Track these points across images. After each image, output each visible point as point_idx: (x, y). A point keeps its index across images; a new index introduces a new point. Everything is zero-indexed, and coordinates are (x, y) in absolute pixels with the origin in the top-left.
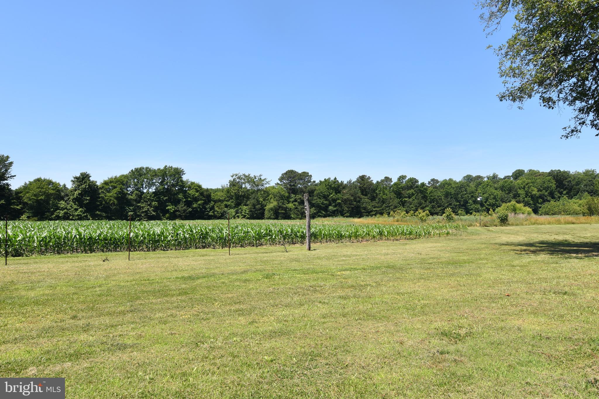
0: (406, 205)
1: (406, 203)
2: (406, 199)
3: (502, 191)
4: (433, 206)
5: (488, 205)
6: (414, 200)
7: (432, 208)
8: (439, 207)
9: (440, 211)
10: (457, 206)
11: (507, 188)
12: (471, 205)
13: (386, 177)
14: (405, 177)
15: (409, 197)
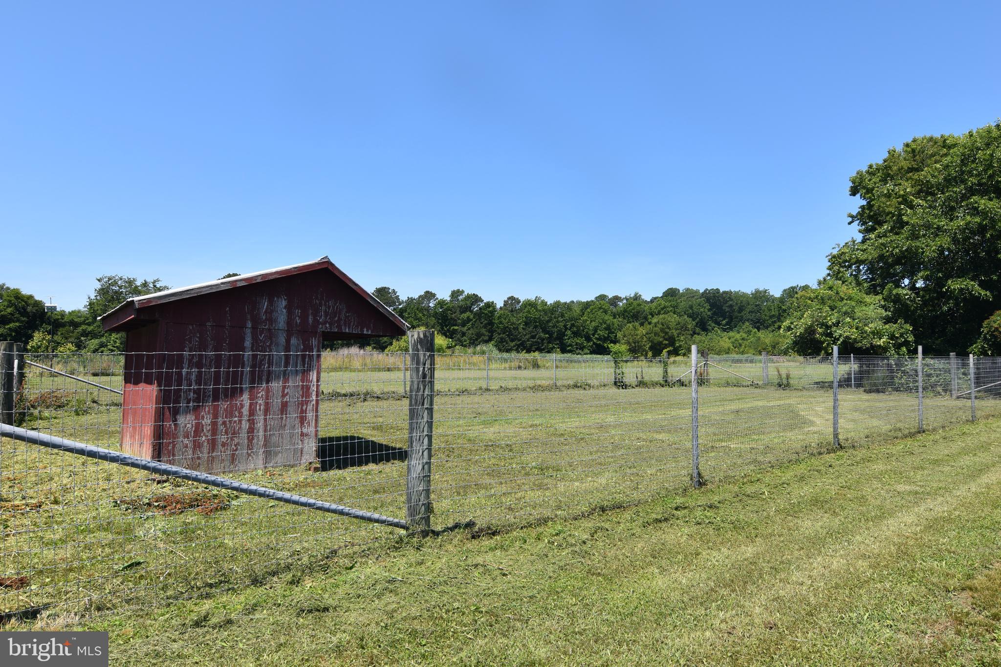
0: (455, 337)
1: (455, 334)
2: (456, 328)
3: (624, 318)
4: (502, 339)
5: (596, 338)
6: (469, 329)
7: (500, 342)
8: (512, 341)
9: (514, 346)
10: (544, 339)
11: (631, 314)
12: (568, 339)
13: (427, 292)
14: (463, 292)
15: (463, 325)
